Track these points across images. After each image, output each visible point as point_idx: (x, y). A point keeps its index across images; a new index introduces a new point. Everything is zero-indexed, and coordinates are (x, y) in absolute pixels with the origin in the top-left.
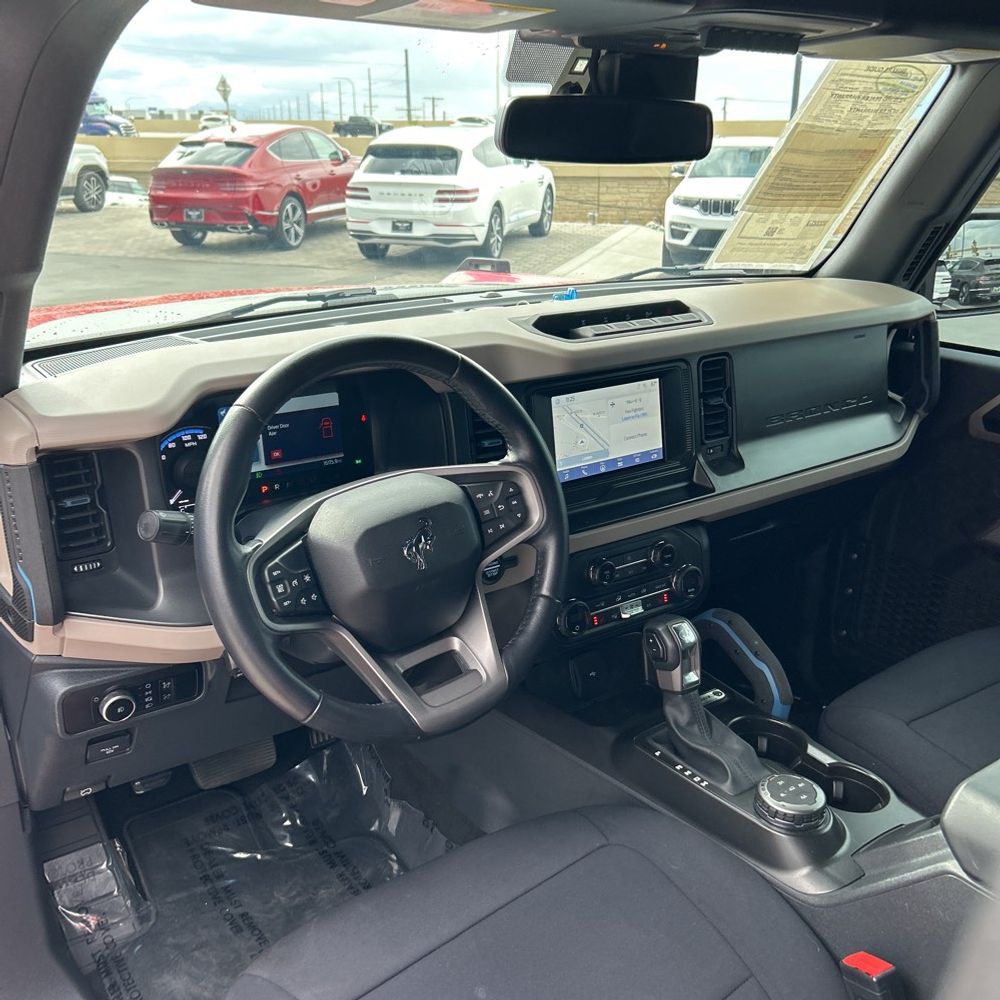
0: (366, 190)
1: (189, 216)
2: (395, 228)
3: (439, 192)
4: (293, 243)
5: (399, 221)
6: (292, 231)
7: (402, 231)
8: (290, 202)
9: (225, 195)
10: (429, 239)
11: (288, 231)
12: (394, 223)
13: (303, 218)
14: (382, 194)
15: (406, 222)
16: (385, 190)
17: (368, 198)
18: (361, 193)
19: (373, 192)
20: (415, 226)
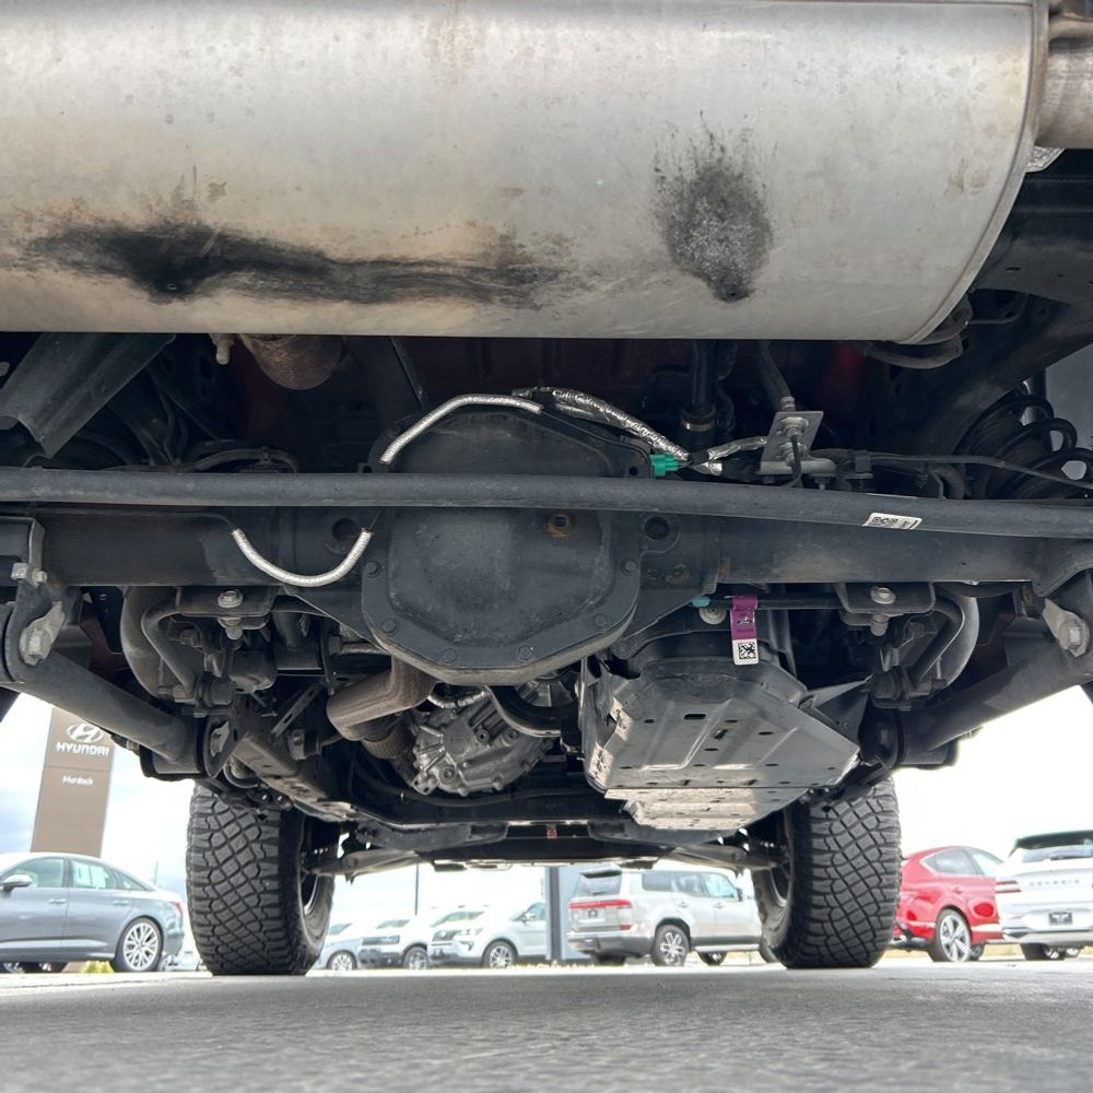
0: (1014, 882)
2: (1053, 921)
5: (1056, 913)
6: (954, 948)
7: (1061, 923)
8: (949, 915)
11: (948, 947)
12: (1051, 916)
13: (967, 935)
14: (1032, 884)
15: (1065, 913)
16: (1035, 880)
17: (1019, 891)
18: (1011, 887)
19: (1022, 883)
20: (1075, 917)
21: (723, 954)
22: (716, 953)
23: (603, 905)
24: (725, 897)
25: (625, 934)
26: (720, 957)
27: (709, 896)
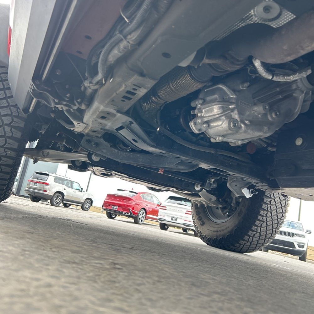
0: (166, 207)
1: (113, 208)
2: (172, 219)
3: (187, 211)
4: (140, 222)
5: (173, 218)
7: (174, 220)
8: (143, 210)
9: (125, 204)
10: (181, 224)
11: (140, 218)
13: (145, 217)
15: (176, 218)
16: (171, 208)
17: (166, 210)
18: (164, 208)
19: (168, 208)
20: (178, 219)
21: (70, 205)
22: (68, 204)
23: (40, 183)
24: (77, 189)
25: (45, 193)
26: (69, 205)
27: (73, 188)
